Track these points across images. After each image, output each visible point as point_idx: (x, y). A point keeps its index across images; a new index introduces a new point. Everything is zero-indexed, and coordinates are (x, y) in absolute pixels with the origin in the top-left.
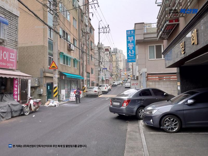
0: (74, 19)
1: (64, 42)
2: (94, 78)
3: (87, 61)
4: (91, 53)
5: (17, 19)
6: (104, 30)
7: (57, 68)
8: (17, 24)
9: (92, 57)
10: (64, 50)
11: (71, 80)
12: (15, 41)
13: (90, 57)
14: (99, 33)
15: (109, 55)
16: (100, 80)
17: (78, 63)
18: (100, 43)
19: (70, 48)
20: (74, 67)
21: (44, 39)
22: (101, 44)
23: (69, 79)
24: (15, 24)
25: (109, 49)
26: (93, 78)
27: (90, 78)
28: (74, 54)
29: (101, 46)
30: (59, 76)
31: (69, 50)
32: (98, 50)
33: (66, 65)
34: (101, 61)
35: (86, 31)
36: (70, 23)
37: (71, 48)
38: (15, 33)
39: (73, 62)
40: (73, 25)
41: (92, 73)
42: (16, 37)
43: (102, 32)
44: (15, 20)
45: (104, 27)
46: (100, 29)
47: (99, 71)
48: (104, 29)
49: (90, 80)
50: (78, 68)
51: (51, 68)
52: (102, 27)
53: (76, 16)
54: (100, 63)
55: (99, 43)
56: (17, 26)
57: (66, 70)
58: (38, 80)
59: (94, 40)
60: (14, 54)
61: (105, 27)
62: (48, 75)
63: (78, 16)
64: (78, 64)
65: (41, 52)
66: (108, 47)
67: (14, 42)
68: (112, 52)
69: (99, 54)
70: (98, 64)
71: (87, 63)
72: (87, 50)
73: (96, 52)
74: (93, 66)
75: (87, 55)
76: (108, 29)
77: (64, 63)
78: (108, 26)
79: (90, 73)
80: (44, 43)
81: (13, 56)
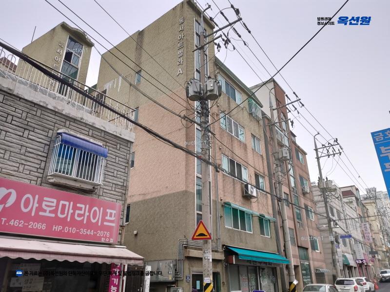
0: (253, 136)
1: (234, 182)
2: (322, 261)
3: (296, 220)
4: (303, 201)
5: (129, 146)
6: (328, 151)
7: (208, 237)
8: (128, 155)
9: (307, 211)
10: (234, 198)
11: (256, 267)
12: (123, 186)
13: (304, 210)
14: (318, 158)
15: (355, 203)
16: (340, 266)
17: (272, 224)
18: (324, 177)
19: (247, 192)
20: (262, 233)
21: (186, 178)
22: (325, 180)
23: (248, 264)
24: (125, 154)
25: (355, 192)
26: (317, 260)
27: (311, 262)
28: (260, 206)
29: (327, 184)
30: (223, 255)
31: (247, 197)
32: (320, 193)
33: (240, 230)
34: (335, 218)
35: (280, 156)
36: (246, 145)
37: (250, 193)
38: (123, 171)
39: (259, 224)
40: (253, 148)
41: (314, 247)
42: (125, 178)
43: (323, 155)
44: (126, 148)
45: (327, 145)
46: (319, 150)
47: (332, 243)
48: (328, 148)
49: (309, 265)
50: (274, 235)
51: (195, 237)
52: (323, 145)
53: (259, 131)
54: (332, 223)
55: (320, 179)
56: (128, 158)
57: (241, 241)
58: (175, 265)
59: (308, 174)
60: (114, 212)
61: (329, 143)
62: (194, 253)
63: (264, 132)
64: (273, 227)
65: (181, 205)
66: (351, 186)
67: (119, 187)
68: (366, 199)
69: (326, 202)
70: (327, 225)
71: (296, 223)
72: (292, 195)
73: (316, 199)
74: (315, 231)
75: (294, 206)
76: (337, 148)
77: (236, 226)
78: (336, 141)
79: (307, 249)
80: (187, 186)
81: (113, 216)
